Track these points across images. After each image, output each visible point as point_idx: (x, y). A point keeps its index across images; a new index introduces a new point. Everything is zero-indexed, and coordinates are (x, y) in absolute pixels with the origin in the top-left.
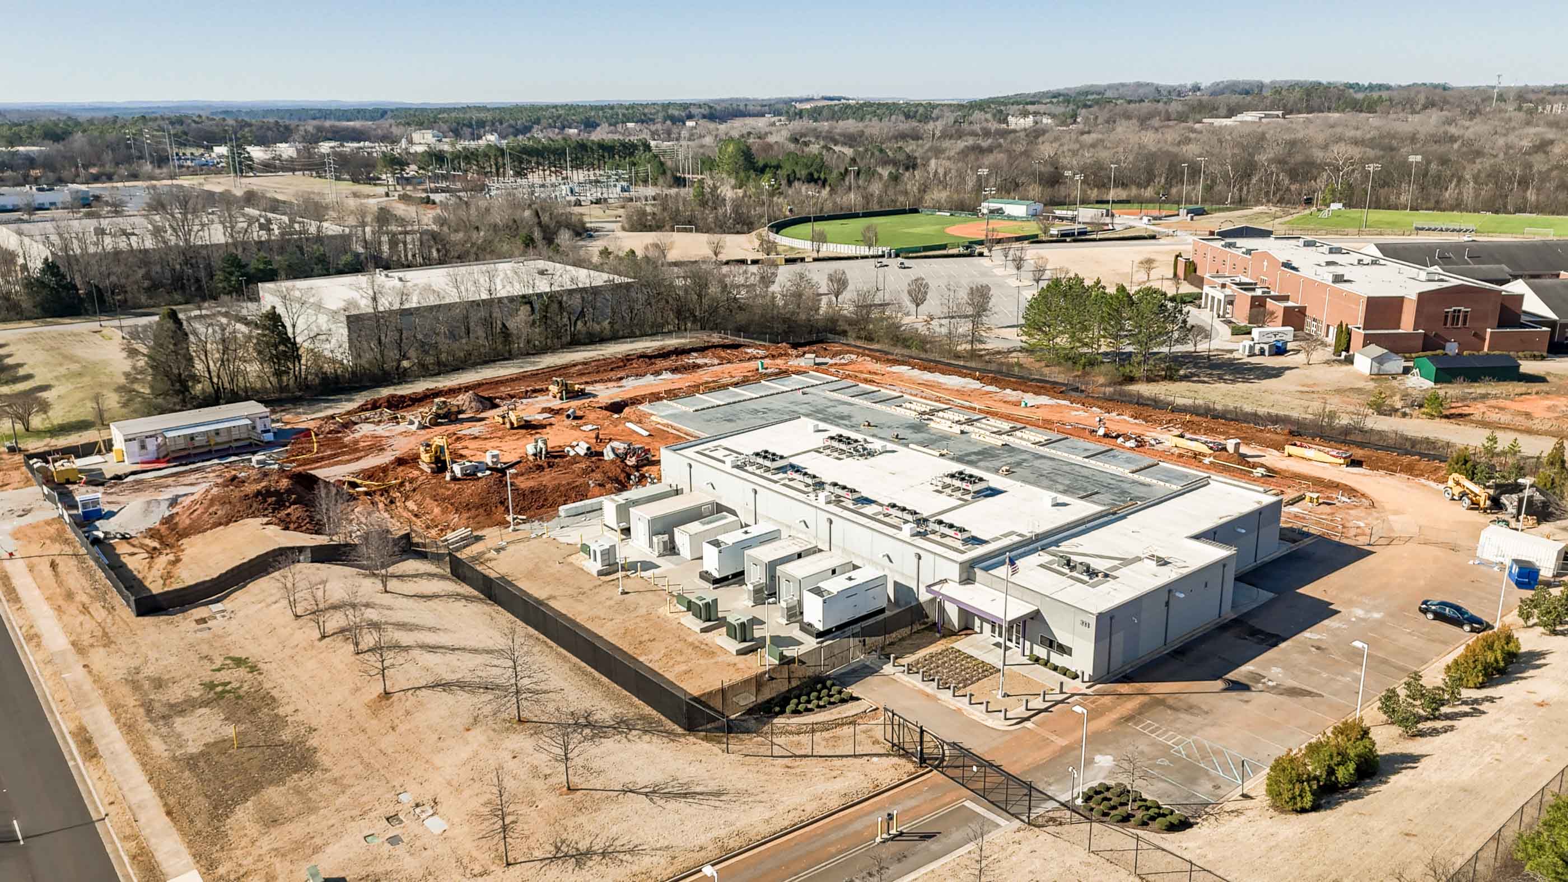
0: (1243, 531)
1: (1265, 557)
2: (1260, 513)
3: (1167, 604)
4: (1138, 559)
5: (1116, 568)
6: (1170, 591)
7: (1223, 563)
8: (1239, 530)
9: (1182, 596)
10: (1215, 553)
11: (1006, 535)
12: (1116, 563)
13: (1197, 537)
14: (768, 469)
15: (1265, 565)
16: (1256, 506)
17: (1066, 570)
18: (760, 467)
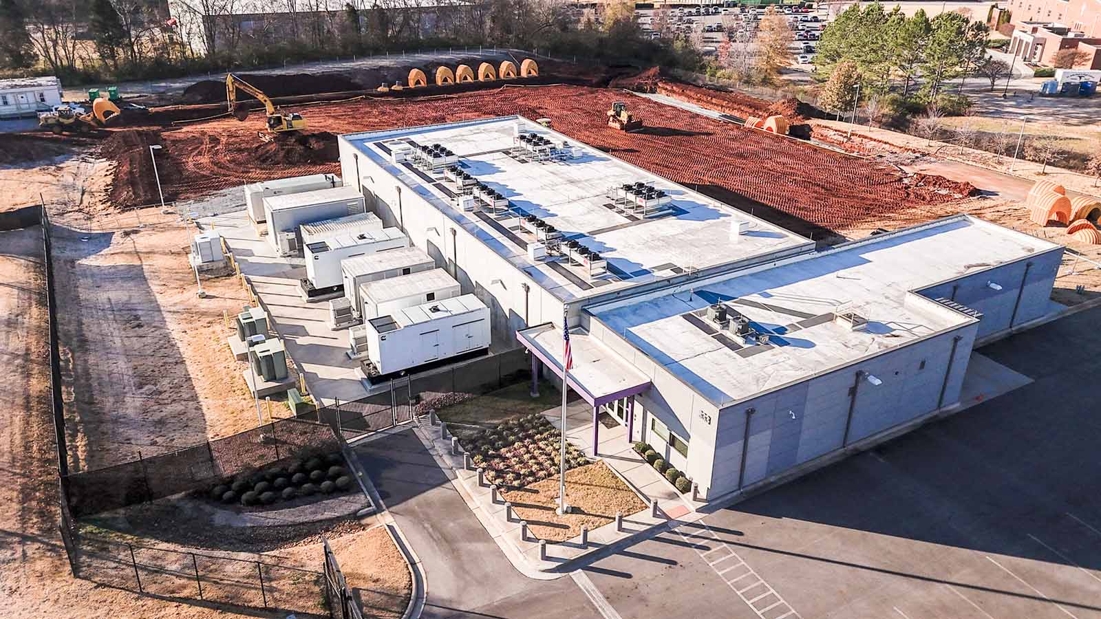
0: (999, 288)
1: (1026, 322)
2: (1028, 265)
3: (853, 392)
4: (830, 317)
6: (859, 374)
7: (955, 336)
8: (993, 286)
9: (878, 382)
10: (949, 318)
12: (798, 320)
13: (928, 293)
15: (1022, 333)
16: (1023, 254)
17: (716, 326)
18: (426, 163)
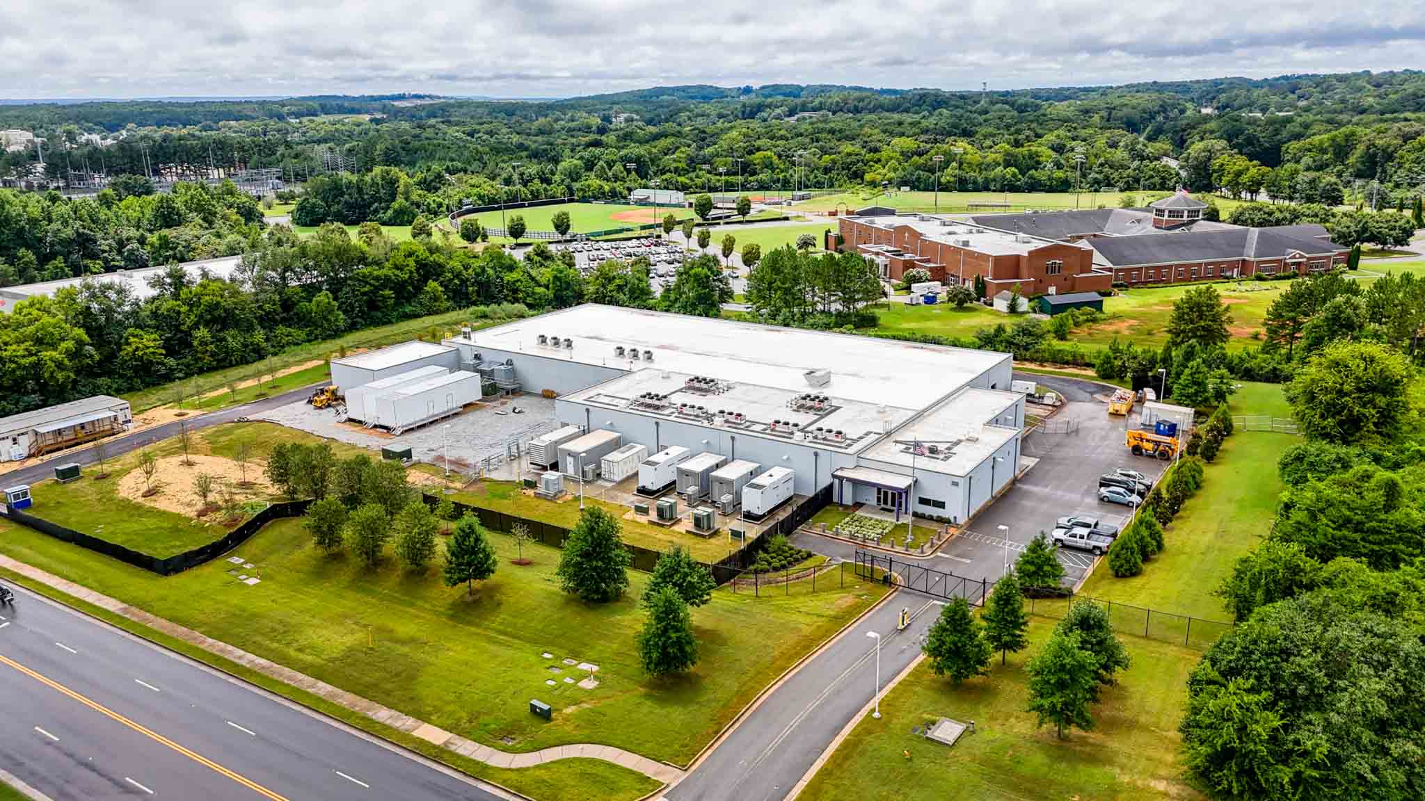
0: (1009, 418)
2: (1016, 406)
3: (992, 466)
4: (961, 441)
5: (949, 449)
7: (1015, 438)
8: (1006, 418)
9: (1002, 460)
11: (868, 434)
12: (949, 445)
13: (988, 425)
14: (657, 407)
18: (649, 406)
